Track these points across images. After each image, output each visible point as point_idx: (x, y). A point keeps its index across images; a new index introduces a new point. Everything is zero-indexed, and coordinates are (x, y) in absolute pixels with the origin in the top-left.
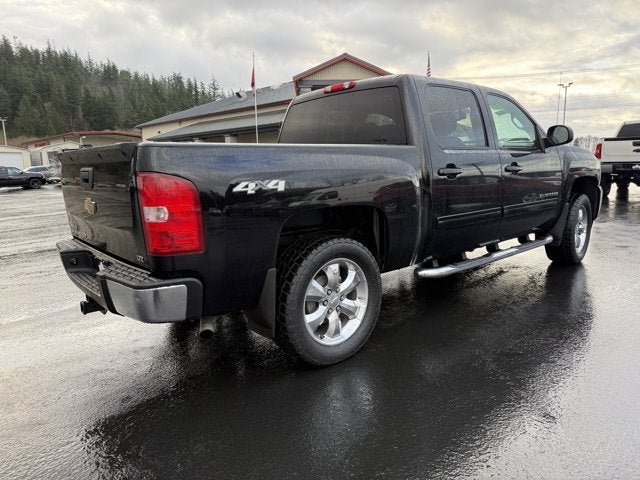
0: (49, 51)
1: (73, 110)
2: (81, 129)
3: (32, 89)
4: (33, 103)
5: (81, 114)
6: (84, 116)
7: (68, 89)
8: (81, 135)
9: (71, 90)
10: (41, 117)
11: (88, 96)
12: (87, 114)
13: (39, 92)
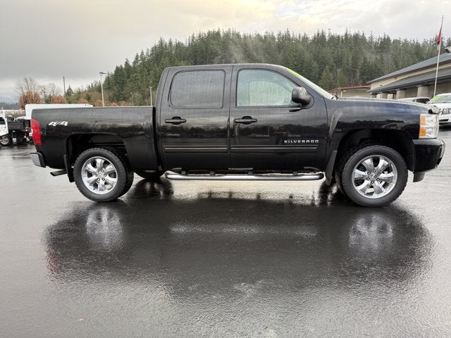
0: (346, 35)
1: (354, 72)
2: (357, 85)
3: (331, 61)
4: (331, 70)
5: (359, 74)
6: (360, 76)
7: (353, 58)
8: (342, 90)
9: (355, 59)
10: (334, 79)
11: (365, 62)
12: (362, 74)
13: (335, 62)
